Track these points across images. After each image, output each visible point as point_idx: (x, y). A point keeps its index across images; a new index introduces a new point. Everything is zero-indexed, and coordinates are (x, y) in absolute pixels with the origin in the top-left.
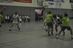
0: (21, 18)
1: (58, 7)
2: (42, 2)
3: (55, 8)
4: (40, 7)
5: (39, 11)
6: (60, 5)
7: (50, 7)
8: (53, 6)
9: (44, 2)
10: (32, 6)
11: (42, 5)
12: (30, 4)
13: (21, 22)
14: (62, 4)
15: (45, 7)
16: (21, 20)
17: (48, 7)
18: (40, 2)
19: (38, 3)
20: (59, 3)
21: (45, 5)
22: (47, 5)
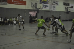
0: (15, 20)
1: (52, 10)
2: (36, 4)
3: (49, 10)
4: (35, 9)
5: (33, 14)
6: (54, 7)
7: (44, 9)
8: (47, 9)
9: (38, 5)
10: (26, 9)
11: (36, 7)
12: (24, 6)
13: (15, 24)
14: (56, 6)
15: (40, 9)
16: (15, 22)
17: (42, 10)
18: (35, 4)
19: (33, 6)
20: (53, 6)
21: (40, 7)
22: (41, 7)
